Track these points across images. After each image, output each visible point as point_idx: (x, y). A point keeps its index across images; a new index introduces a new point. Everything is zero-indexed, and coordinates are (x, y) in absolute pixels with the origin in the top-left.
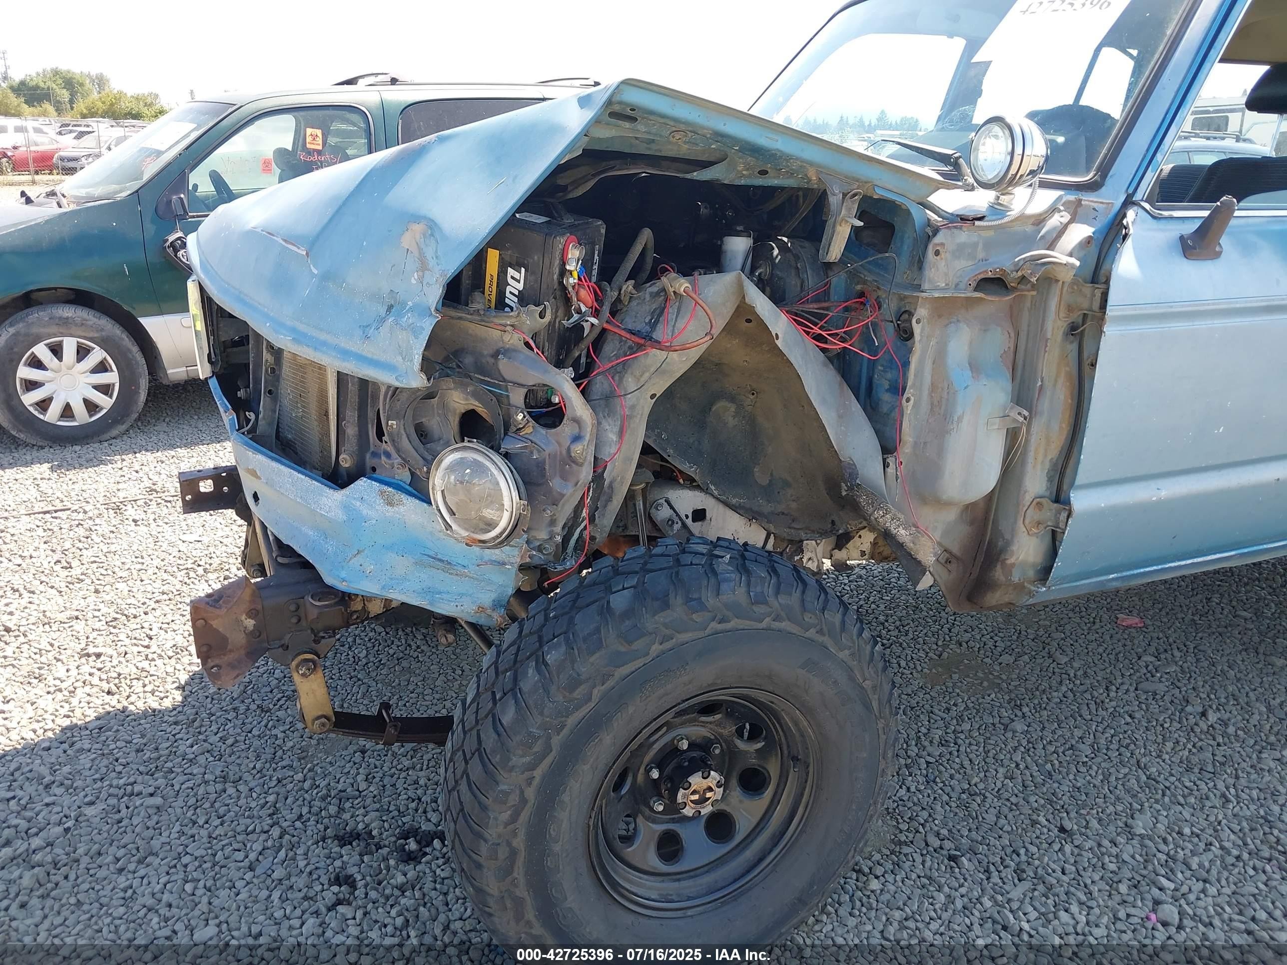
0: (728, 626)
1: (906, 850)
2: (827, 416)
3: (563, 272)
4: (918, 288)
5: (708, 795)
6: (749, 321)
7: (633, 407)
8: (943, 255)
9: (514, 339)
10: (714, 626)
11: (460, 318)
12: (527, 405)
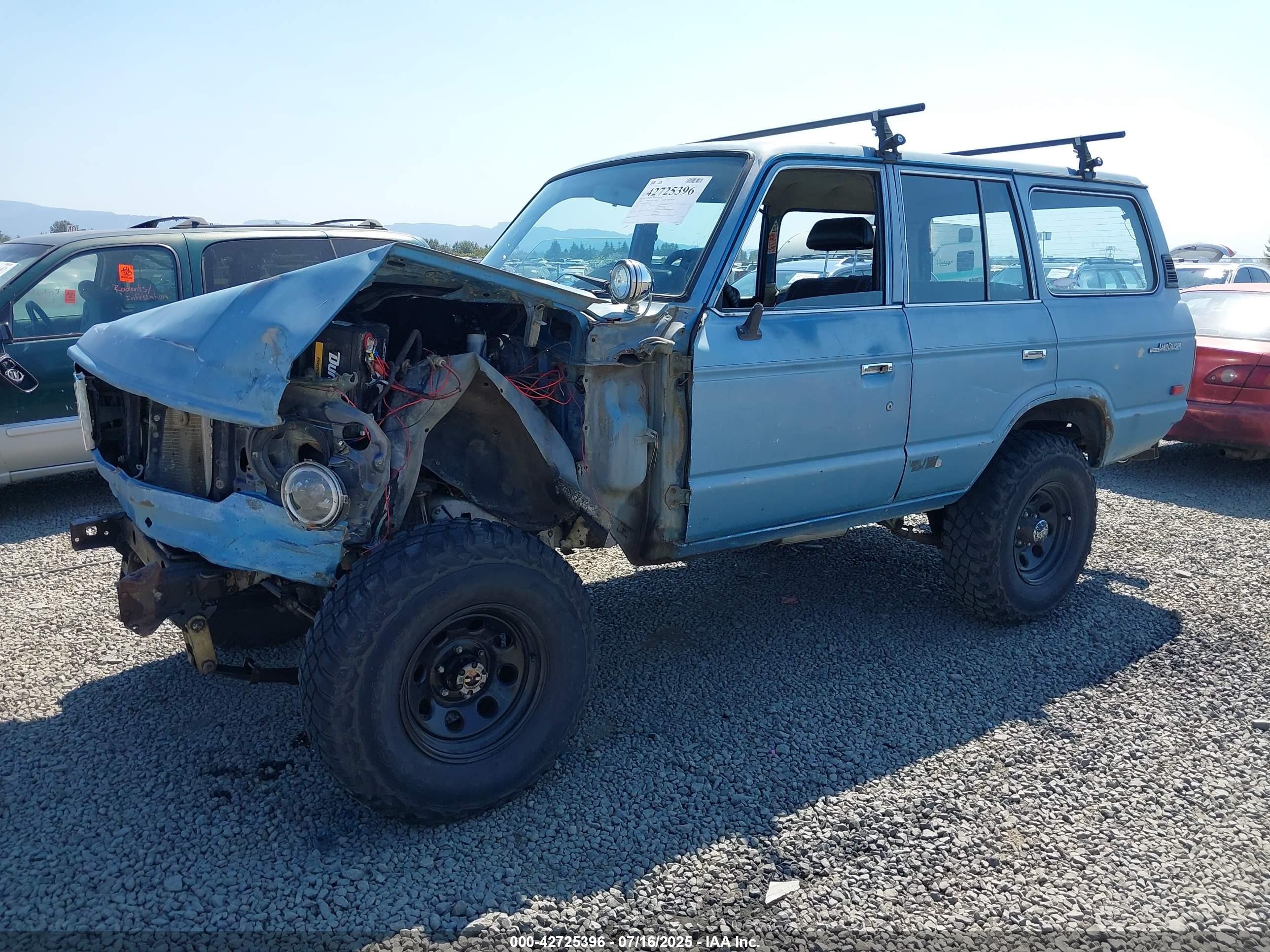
0: (482, 561)
1: (620, 736)
2: (538, 439)
3: (364, 354)
4: (584, 361)
5: (477, 679)
6: (486, 384)
7: (414, 437)
8: (597, 341)
9: (334, 396)
10: (473, 561)
11: (299, 385)
12: (344, 437)
